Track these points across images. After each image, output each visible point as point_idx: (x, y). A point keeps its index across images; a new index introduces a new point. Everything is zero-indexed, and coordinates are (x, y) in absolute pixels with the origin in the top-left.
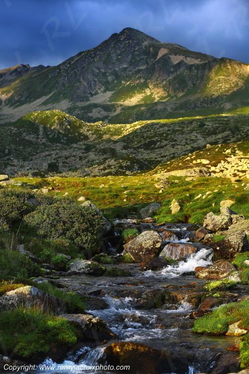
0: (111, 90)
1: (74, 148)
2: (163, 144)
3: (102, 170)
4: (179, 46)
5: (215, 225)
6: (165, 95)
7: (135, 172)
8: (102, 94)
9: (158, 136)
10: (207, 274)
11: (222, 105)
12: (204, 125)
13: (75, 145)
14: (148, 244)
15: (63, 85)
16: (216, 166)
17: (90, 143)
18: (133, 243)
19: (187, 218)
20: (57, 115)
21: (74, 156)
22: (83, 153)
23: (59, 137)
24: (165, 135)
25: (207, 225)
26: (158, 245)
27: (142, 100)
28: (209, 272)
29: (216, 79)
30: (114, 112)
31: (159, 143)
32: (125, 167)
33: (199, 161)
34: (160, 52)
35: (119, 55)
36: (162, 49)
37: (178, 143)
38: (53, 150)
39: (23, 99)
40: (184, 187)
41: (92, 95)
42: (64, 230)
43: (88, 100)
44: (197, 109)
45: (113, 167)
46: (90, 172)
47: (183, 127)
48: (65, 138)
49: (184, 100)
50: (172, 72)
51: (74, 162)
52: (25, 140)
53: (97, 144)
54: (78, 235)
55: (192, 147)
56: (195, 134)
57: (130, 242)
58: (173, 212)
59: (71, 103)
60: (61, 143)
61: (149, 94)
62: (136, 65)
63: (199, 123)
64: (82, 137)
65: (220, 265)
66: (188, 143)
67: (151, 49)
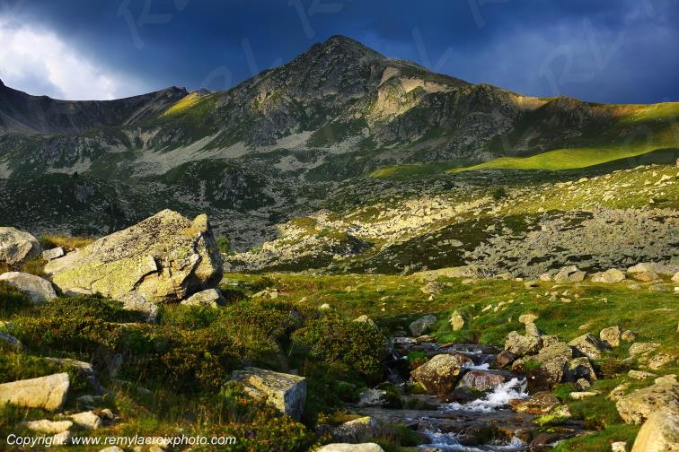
0: (310, 129)
1: (253, 217)
2: (389, 214)
3: (296, 251)
4: (415, 64)
5: (521, 348)
6: (392, 139)
7: (347, 256)
8: (296, 135)
9: (381, 202)
10: (526, 408)
11: (479, 157)
12: (453, 186)
13: (253, 213)
14: (444, 371)
15: (237, 119)
16: (472, 250)
17: (277, 210)
18: (423, 370)
19: (476, 336)
20: (227, 166)
21: (254, 229)
22: (267, 225)
23: (229, 200)
24: (392, 200)
25: (509, 348)
26: (457, 373)
27: (357, 145)
28: (529, 406)
29: (471, 115)
30: (314, 163)
31: (382, 213)
32: (333, 247)
33: (446, 242)
34: (385, 73)
35: (323, 76)
36: (389, 69)
37: (413, 213)
38: (221, 219)
39: (175, 139)
40: (462, 294)
41: (281, 136)
42: (341, 352)
43: (274, 144)
44: (440, 161)
45: (313, 248)
46: (278, 255)
47: (421, 189)
48: (239, 201)
49: (421, 146)
50: (403, 104)
51: (253, 238)
52: (179, 203)
53: (287, 211)
54: (358, 358)
55: (434, 220)
56: (439, 200)
57: (419, 368)
58: (455, 329)
59: (248, 147)
60: (232, 208)
61: (367, 136)
62: (349, 92)
63: (444, 183)
64: (265, 200)
65: (542, 398)
66: (428, 213)
67: (372, 68)
